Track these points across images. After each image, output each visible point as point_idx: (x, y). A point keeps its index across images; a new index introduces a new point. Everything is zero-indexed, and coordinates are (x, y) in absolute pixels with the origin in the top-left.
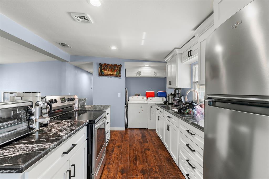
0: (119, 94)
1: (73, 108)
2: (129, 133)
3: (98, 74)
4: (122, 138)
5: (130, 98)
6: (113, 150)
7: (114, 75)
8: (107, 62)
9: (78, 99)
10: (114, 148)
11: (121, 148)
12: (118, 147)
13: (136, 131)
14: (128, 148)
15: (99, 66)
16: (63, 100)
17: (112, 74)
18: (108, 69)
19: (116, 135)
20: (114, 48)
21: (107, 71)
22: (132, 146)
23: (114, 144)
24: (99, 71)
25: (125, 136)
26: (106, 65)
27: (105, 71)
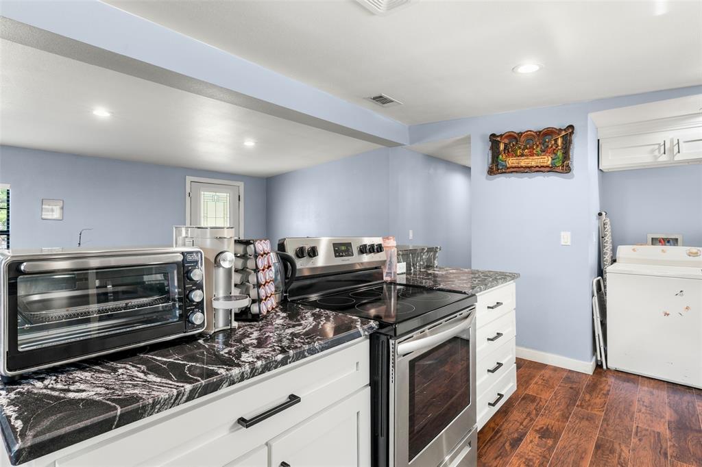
0: (563, 234)
1: (382, 274)
2: (607, 388)
3: (486, 169)
4: (572, 401)
5: (622, 251)
6: (520, 439)
7: (542, 167)
8: (517, 128)
9: (396, 247)
10: (525, 434)
11: (555, 443)
12: (545, 433)
13: (646, 388)
14: (585, 452)
15: (490, 143)
16: (341, 249)
17: (533, 164)
18: (520, 148)
19: (547, 384)
20: (529, 68)
21: (517, 156)
22: (612, 451)
23: (529, 414)
24: (490, 160)
25: (587, 397)
26: (513, 137)
27: (508, 156)
